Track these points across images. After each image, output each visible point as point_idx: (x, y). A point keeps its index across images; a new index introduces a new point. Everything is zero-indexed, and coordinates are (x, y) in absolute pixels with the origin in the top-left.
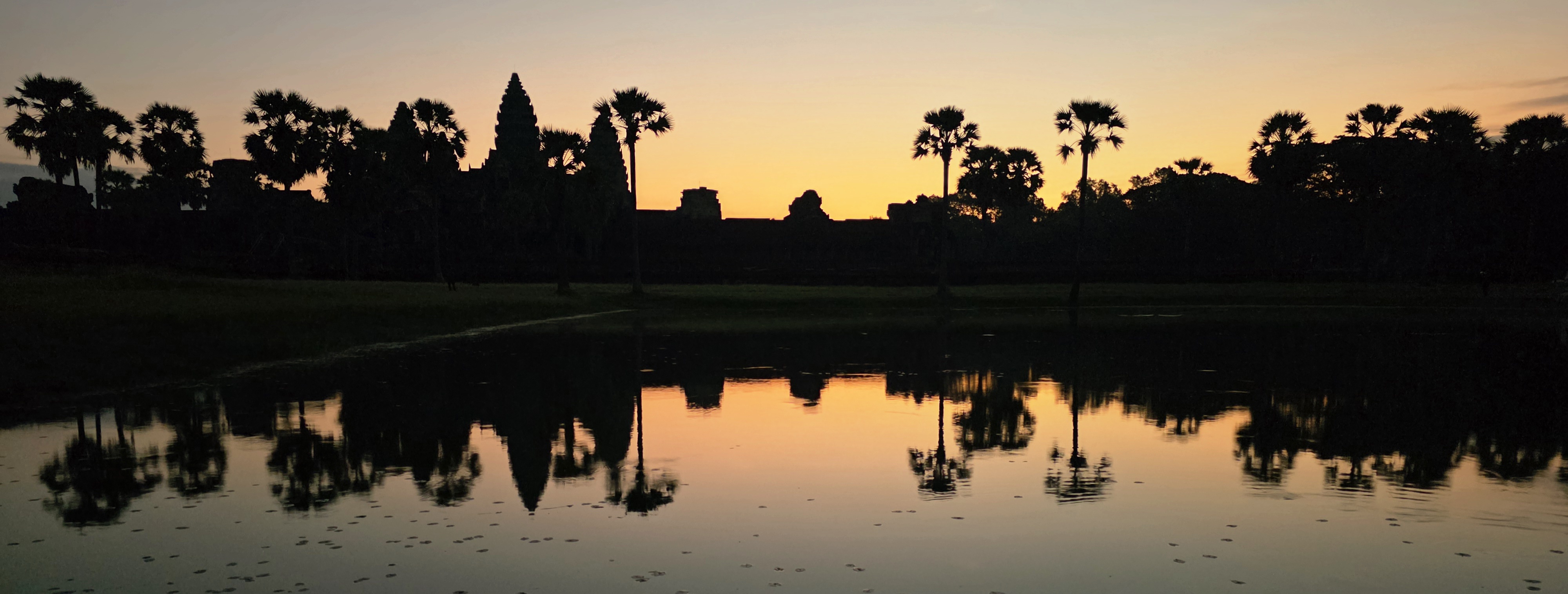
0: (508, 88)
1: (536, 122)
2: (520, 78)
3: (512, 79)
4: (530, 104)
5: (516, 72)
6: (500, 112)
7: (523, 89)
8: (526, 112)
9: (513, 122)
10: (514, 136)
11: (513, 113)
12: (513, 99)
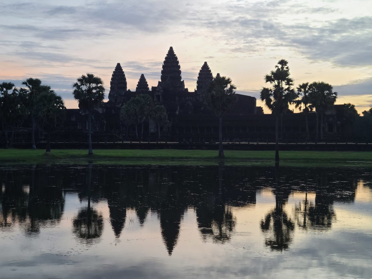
0: (168, 53)
1: (180, 68)
2: (173, 49)
3: (170, 49)
4: (178, 60)
5: (172, 46)
6: (164, 64)
7: (175, 53)
8: (175, 64)
9: (169, 69)
10: (169, 75)
11: (169, 65)
12: (170, 58)
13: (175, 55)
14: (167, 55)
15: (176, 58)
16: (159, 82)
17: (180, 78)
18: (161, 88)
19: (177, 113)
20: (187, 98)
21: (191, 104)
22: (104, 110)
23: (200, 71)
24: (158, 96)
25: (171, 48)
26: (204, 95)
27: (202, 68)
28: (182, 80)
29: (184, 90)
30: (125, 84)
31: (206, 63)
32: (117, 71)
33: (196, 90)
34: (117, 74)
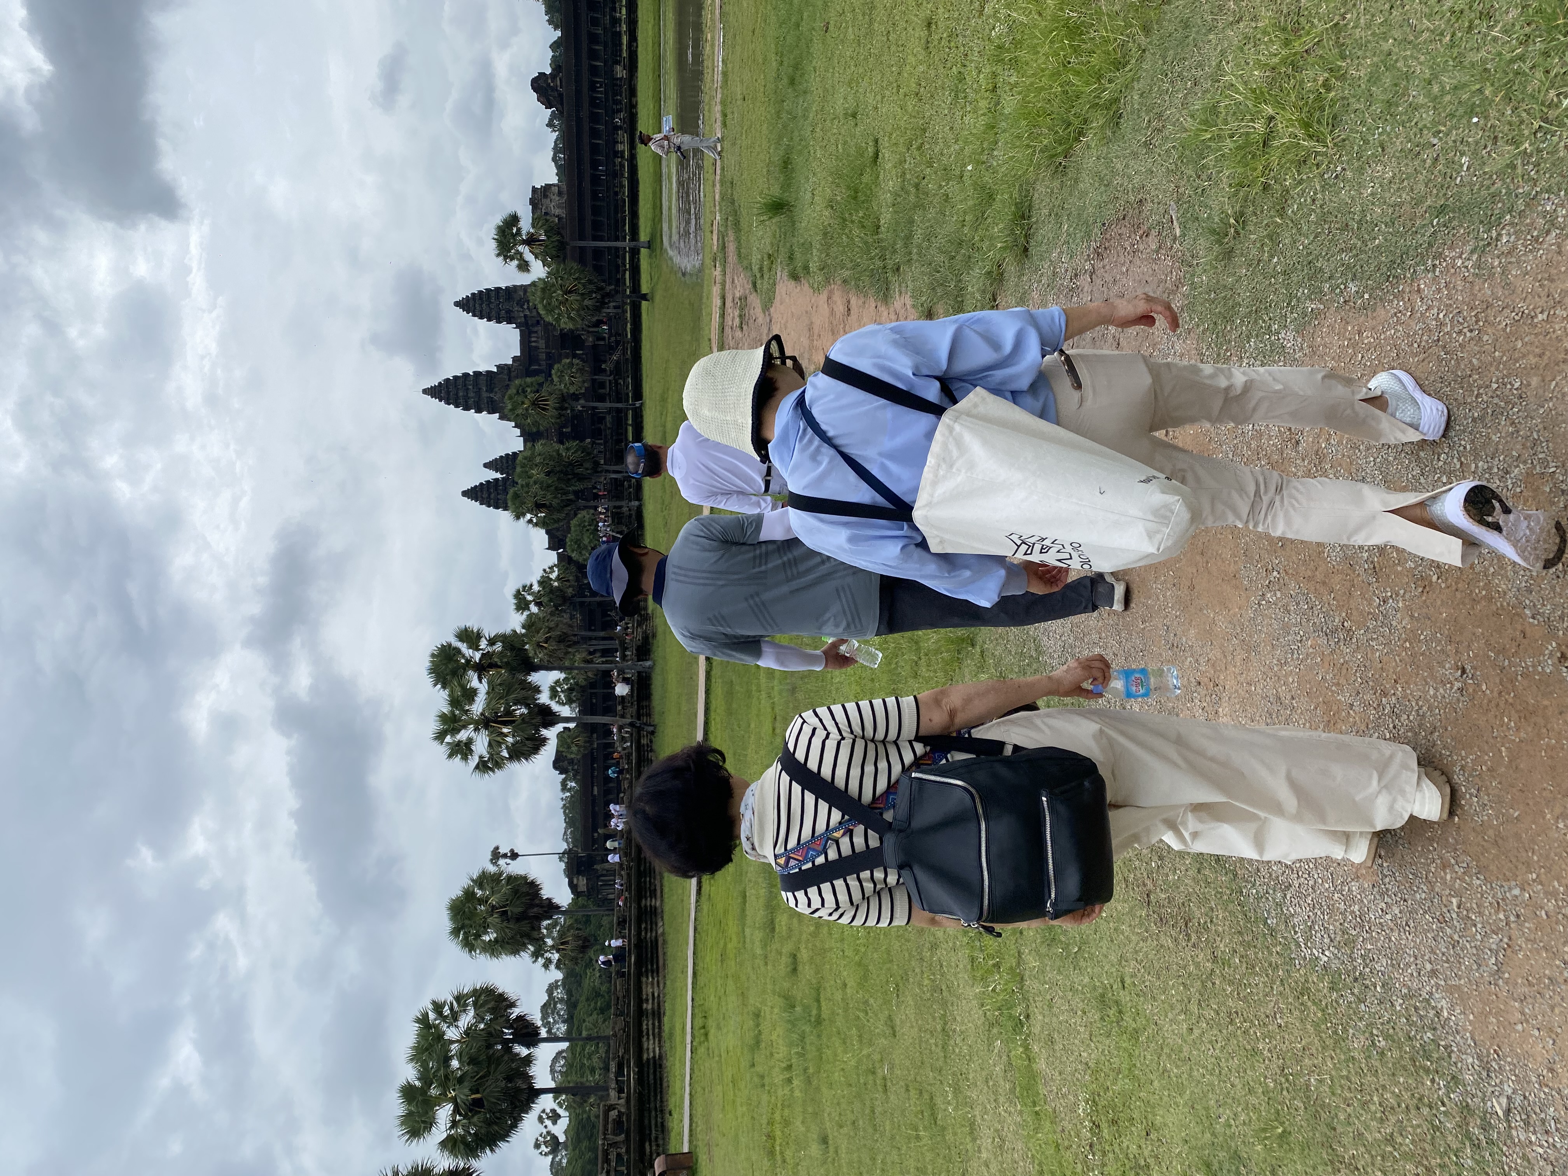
0: (438, 399)
1: (468, 374)
2: (427, 387)
3: (428, 395)
4: (451, 378)
5: (420, 391)
6: (462, 408)
7: (437, 385)
8: (460, 382)
9: (471, 394)
10: (485, 395)
11: (461, 394)
12: (448, 393)
13: (440, 383)
14: (440, 401)
15: (447, 380)
16: (501, 418)
17: (489, 373)
20: (533, 344)
23: (474, 315)
25: (425, 391)
26: (525, 307)
27: (468, 313)
28: (495, 370)
31: (457, 304)
32: (479, 494)
33: (514, 326)
34: (485, 495)
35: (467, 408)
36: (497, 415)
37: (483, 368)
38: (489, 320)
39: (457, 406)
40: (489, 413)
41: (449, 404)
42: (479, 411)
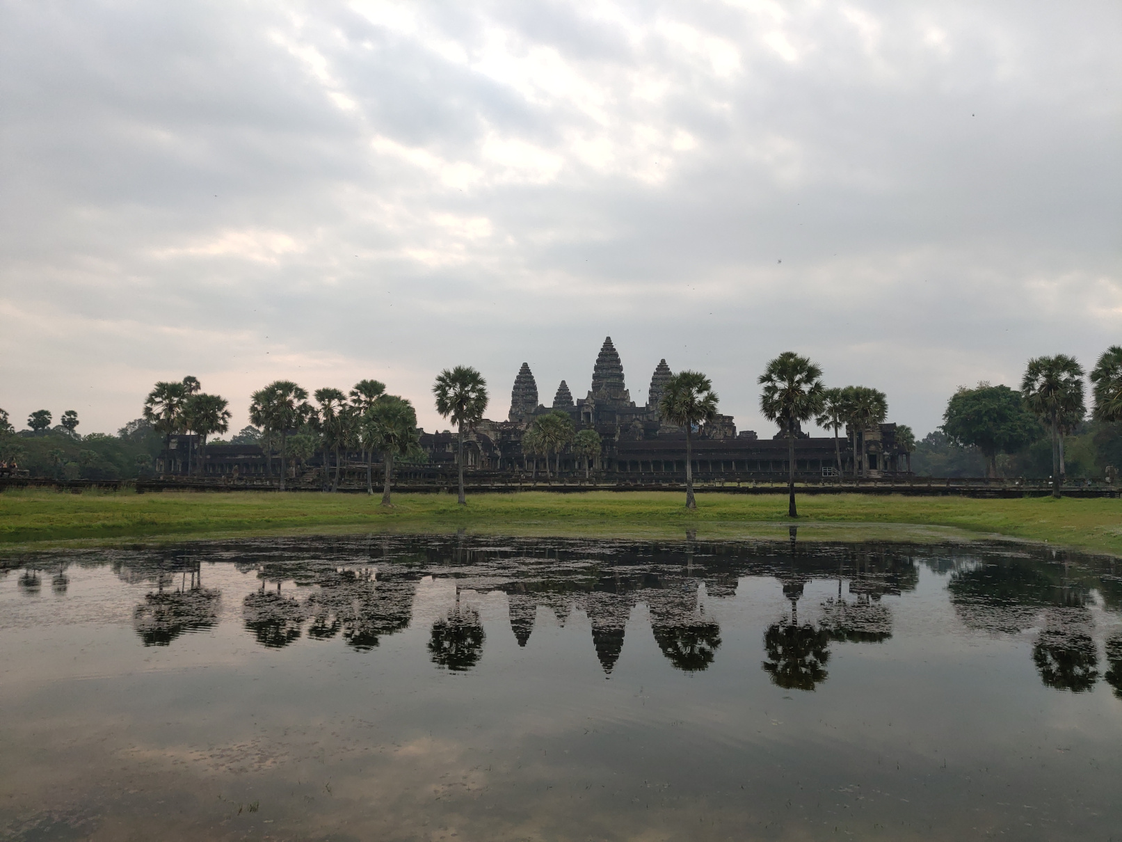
0: (602, 347)
1: (622, 370)
2: (612, 340)
3: (606, 341)
4: (619, 357)
5: (609, 336)
6: (596, 364)
7: (614, 347)
8: (614, 364)
9: (605, 371)
10: (605, 381)
11: (605, 364)
12: (606, 355)
13: (615, 350)
15: (617, 355)
16: (589, 392)
17: (623, 385)
18: (592, 401)
19: (617, 439)
20: (634, 417)
21: (640, 426)
22: (498, 435)
23: (655, 373)
24: (587, 415)
25: (608, 338)
26: (660, 411)
27: (657, 369)
28: (625, 389)
29: (628, 404)
30: (535, 395)
31: (663, 361)
32: (523, 375)
33: (648, 403)
34: (522, 380)
35: (596, 368)
36: (591, 390)
37: (626, 381)
38: (652, 385)
39: (597, 361)
40: (593, 384)
41: (599, 356)
42: (594, 377)
